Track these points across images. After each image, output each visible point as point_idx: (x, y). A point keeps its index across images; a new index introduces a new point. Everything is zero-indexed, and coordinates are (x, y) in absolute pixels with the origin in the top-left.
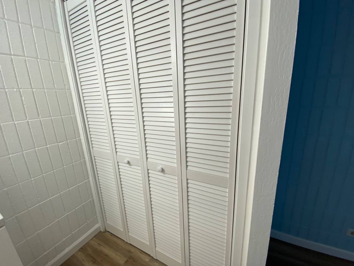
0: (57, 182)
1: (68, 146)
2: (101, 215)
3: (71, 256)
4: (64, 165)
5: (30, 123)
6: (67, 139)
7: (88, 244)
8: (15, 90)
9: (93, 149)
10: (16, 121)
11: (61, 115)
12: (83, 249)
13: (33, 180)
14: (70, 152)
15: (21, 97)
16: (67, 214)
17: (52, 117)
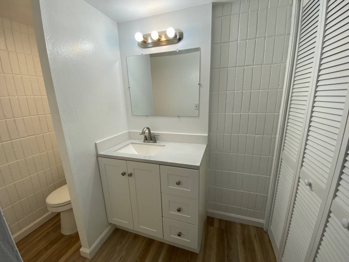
0: (245, 164)
1: (263, 140)
2: (268, 215)
3: (234, 222)
4: (254, 154)
5: (242, 115)
6: (264, 134)
7: (248, 226)
8: (240, 91)
9: (284, 151)
10: (235, 113)
11: (266, 113)
12: (244, 226)
13: (231, 155)
14: (262, 146)
15: (242, 96)
16: (243, 191)
17: (259, 113)
